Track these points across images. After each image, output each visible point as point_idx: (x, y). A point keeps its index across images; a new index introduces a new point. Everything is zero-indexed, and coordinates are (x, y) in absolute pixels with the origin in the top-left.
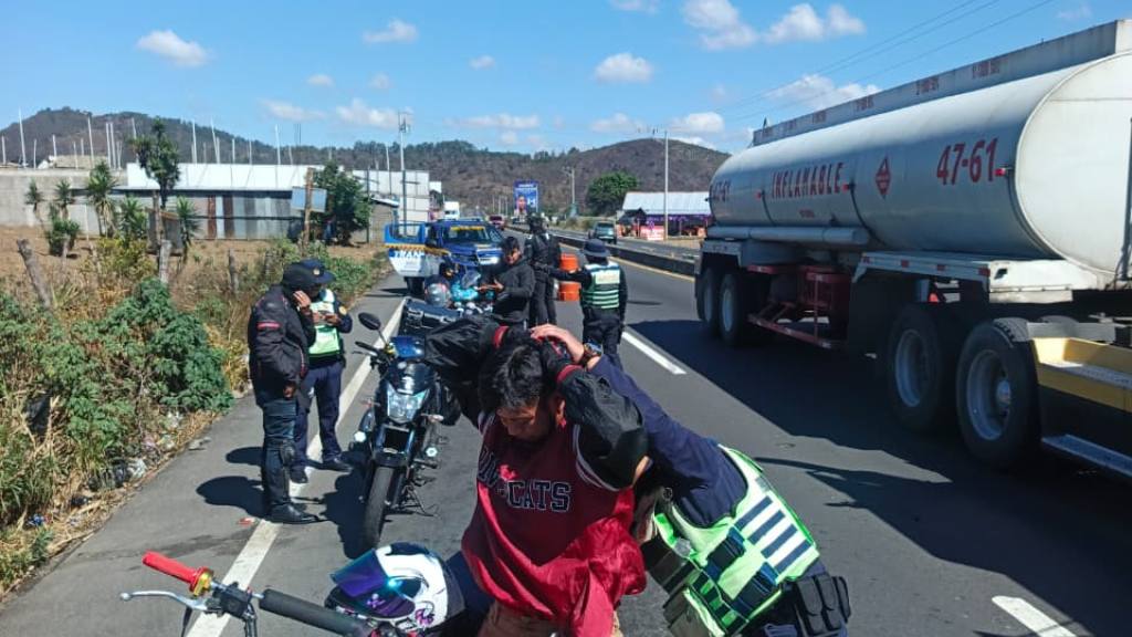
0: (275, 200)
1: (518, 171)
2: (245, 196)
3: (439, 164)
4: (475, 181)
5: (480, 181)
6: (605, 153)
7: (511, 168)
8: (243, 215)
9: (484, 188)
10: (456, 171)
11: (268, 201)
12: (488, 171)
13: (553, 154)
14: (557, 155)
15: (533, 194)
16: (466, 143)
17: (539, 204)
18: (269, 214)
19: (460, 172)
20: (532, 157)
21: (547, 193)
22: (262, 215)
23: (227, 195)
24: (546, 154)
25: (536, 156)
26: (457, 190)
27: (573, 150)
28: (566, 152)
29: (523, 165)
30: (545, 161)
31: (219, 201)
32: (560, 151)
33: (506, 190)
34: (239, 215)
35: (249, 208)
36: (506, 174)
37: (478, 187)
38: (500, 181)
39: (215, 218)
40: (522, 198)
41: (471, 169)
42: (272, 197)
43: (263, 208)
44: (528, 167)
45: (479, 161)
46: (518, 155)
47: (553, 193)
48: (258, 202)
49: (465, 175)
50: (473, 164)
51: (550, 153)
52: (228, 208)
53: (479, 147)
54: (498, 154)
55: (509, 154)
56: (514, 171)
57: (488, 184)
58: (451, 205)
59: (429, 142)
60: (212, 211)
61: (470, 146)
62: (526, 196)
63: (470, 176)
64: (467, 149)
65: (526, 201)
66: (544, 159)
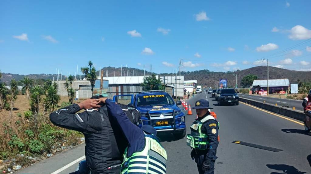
0: (136, 87)
1: (222, 77)
2: (127, 86)
3: (199, 76)
4: (210, 80)
5: (211, 80)
6: (248, 70)
7: (220, 76)
8: (126, 92)
9: (212, 82)
10: (205, 77)
11: (134, 87)
12: (213, 77)
13: (232, 71)
14: (233, 72)
15: (225, 83)
16: (207, 70)
17: (226, 86)
18: (134, 91)
19: (206, 78)
20: (226, 73)
21: (230, 82)
22: (132, 92)
23: (122, 85)
24: (230, 72)
25: (227, 72)
26: (205, 83)
27: (238, 70)
28: (236, 71)
29: (223, 75)
30: (230, 74)
31: (120, 87)
32: (234, 71)
33: (218, 82)
34: (125, 92)
35: (128, 89)
36: (218, 78)
37: (210, 82)
38: (216, 80)
39: (118, 93)
40: (222, 84)
41: (209, 77)
42: (135, 86)
43: (132, 89)
44: (224, 76)
45: (211, 74)
46: (222, 72)
47: (232, 82)
48: (131, 87)
49: (207, 79)
50: (209, 75)
51: (231, 72)
52: (122, 89)
53: (211, 71)
54: (217, 73)
55: (220, 72)
56: (221, 77)
57: (213, 81)
58: (199, 87)
59: (197, 70)
60: (117, 90)
61: (209, 71)
62: (223, 83)
63: (208, 79)
64: (208, 71)
65: (223, 84)
66: (229, 73)
